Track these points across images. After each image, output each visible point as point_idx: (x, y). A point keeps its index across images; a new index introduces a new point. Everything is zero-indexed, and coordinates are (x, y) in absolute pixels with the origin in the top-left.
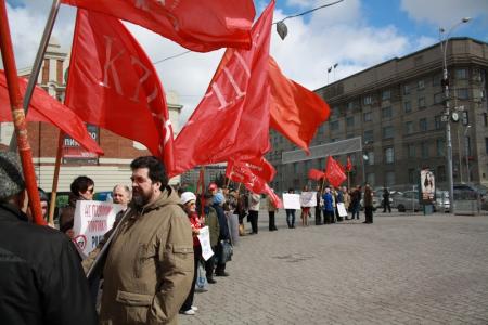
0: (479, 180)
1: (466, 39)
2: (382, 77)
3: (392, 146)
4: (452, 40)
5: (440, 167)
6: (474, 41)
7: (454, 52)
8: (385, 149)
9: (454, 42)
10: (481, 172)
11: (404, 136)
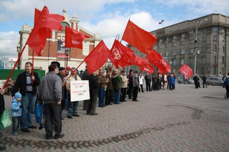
0: (218, 74)
1: (218, 14)
2: (182, 28)
3: (183, 58)
4: (212, 14)
5: (202, 68)
6: (222, 15)
7: (213, 20)
8: (181, 59)
9: (213, 16)
10: (219, 71)
11: (189, 54)
